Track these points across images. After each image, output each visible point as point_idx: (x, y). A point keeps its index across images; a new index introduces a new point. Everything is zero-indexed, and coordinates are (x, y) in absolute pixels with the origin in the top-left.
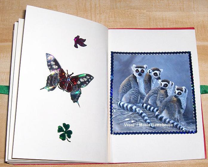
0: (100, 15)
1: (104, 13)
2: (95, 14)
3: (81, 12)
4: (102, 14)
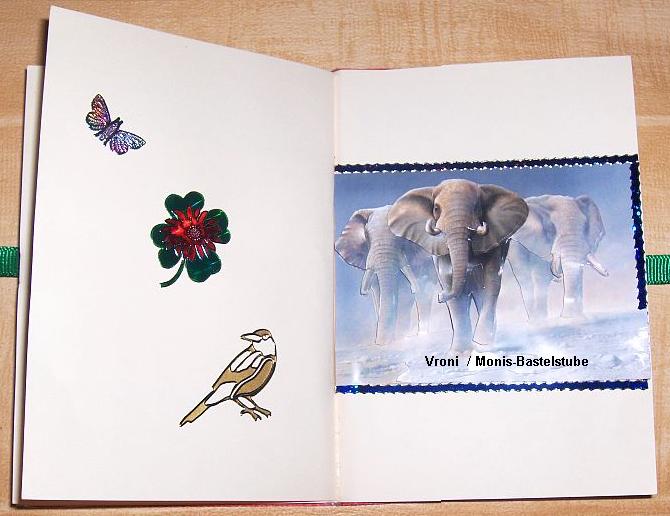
0: (451, 28)
1: (463, 21)
2: (436, 26)
3: (389, 17)
4: (460, 25)
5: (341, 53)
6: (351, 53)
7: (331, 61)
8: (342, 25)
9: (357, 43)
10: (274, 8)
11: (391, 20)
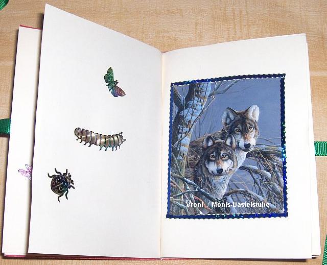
5: (196, 37)
6: (201, 37)
7: (191, 41)
8: (197, 24)
9: (204, 33)
10: (165, 15)
11: (219, 23)
